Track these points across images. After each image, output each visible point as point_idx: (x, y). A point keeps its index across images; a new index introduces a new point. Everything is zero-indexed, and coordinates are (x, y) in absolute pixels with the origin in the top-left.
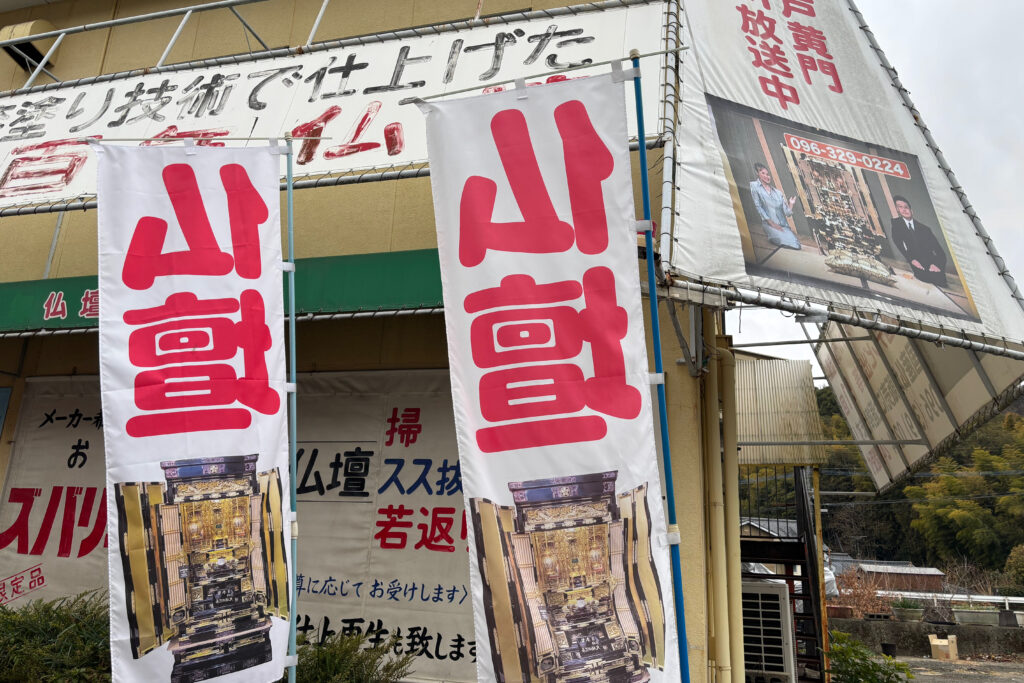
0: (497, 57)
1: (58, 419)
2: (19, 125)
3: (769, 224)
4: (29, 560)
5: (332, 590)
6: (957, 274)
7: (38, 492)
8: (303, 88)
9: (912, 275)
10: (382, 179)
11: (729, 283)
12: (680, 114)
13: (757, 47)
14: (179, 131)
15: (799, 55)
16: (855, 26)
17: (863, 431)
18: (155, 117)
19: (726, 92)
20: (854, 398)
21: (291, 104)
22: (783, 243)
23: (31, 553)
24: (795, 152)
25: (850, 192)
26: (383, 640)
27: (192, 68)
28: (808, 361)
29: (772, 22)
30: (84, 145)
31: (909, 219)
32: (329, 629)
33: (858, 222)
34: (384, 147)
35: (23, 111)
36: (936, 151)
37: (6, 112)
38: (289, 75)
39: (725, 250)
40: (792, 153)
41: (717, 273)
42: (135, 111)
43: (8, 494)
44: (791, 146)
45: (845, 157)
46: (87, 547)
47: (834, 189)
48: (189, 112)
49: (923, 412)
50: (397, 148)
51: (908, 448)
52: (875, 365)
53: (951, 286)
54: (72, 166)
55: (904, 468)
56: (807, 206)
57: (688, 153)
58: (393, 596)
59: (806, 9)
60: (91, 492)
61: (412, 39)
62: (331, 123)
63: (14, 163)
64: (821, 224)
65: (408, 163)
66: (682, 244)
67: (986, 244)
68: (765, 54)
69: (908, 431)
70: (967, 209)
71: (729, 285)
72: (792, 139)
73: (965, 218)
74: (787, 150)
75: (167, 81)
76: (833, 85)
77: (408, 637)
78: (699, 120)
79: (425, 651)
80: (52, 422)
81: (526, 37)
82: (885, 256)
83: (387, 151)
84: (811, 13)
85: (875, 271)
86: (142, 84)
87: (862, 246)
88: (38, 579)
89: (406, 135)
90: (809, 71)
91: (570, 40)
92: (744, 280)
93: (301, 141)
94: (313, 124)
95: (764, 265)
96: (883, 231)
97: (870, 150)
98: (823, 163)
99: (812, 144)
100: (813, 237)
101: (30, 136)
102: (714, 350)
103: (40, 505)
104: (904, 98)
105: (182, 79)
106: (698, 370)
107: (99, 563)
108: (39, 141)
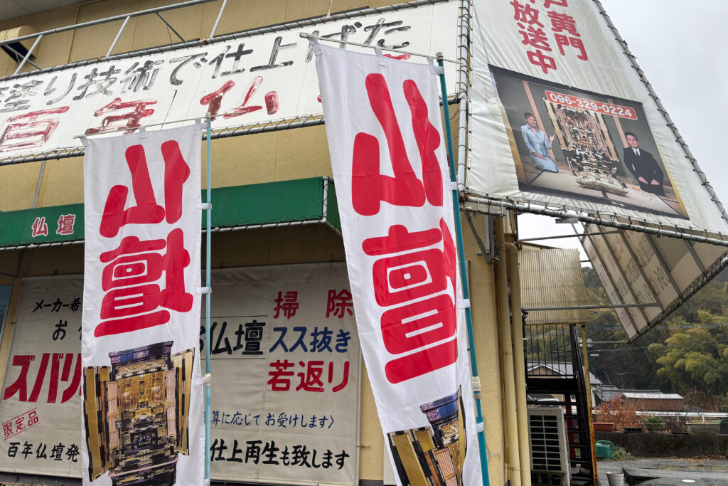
1: (45, 306)
2: (11, 101)
3: (535, 155)
4: (28, 406)
5: (239, 422)
6: (671, 186)
7: (33, 358)
8: (208, 69)
9: (639, 187)
10: (263, 131)
11: (507, 197)
12: (471, 80)
13: (526, 30)
14: (122, 102)
15: (555, 35)
16: (597, 11)
17: (617, 297)
18: (106, 92)
19: (504, 64)
20: (609, 275)
21: (201, 80)
22: (545, 168)
23: (29, 401)
24: (554, 104)
25: (594, 131)
26: (275, 456)
27: (131, 57)
28: (577, 249)
29: (536, 12)
30: (56, 115)
31: (636, 148)
32: (237, 449)
33: (600, 151)
34: (265, 109)
35: (14, 91)
36: (656, 99)
38: (198, 60)
39: (504, 175)
40: (551, 104)
41: (499, 191)
42: (93, 88)
43: (12, 360)
44: (551, 100)
45: (590, 106)
46: (67, 395)
47: (581, 129)
48: (129, 88)
49: (656, 283)
50: (274, 109)
51: (647, 309)
52: (622, 251)
53: (667, 194)
54: (49, 129)
55: (645, 323)
56: (562, 142)
57: (477, 106)
58: (282, 424)
59: (561, 1)
60: (70, 356)
61: (283, 31)
62: (228, 93)
63: (9, 128)
64: (573, 154)
65: (282, 120)
66: (474, 171)
67: (693, 164)
68: (531, 35)
69: (647, 298)
70: (678, 139)
71: (508, 199)
72: (551, 95)
73: (677, 146)
74: (548, 102)
75: (113, 67)
76: (581, 55)
77: (293, 453)
78: (484, 84)
79: (305, 462)
80: (41, 308)
81: (363, 27)
82: (620, 174)
83: (267, 112)
84: (564, 4)
85: (612, 185)
86: (96, 69)
87: (603, 168)
88: (34, 419)
89: (280, 100)
90: (563, 46)
91: (394, 29)
92: (518, 195)
93: (207, 107)
94: (215, 94)
95: (532, 184)
96: (618, 157)
97: (609, 100)
98: (574, 111)
99: (566, 97)
100: (567, 164)
101: (19, 109)
102: (504, 244)
103: (35, 366)
104: (632, 62)
105: (124, 65)
106: (491, 259)
107: (77, 406)
108: (25, 112)
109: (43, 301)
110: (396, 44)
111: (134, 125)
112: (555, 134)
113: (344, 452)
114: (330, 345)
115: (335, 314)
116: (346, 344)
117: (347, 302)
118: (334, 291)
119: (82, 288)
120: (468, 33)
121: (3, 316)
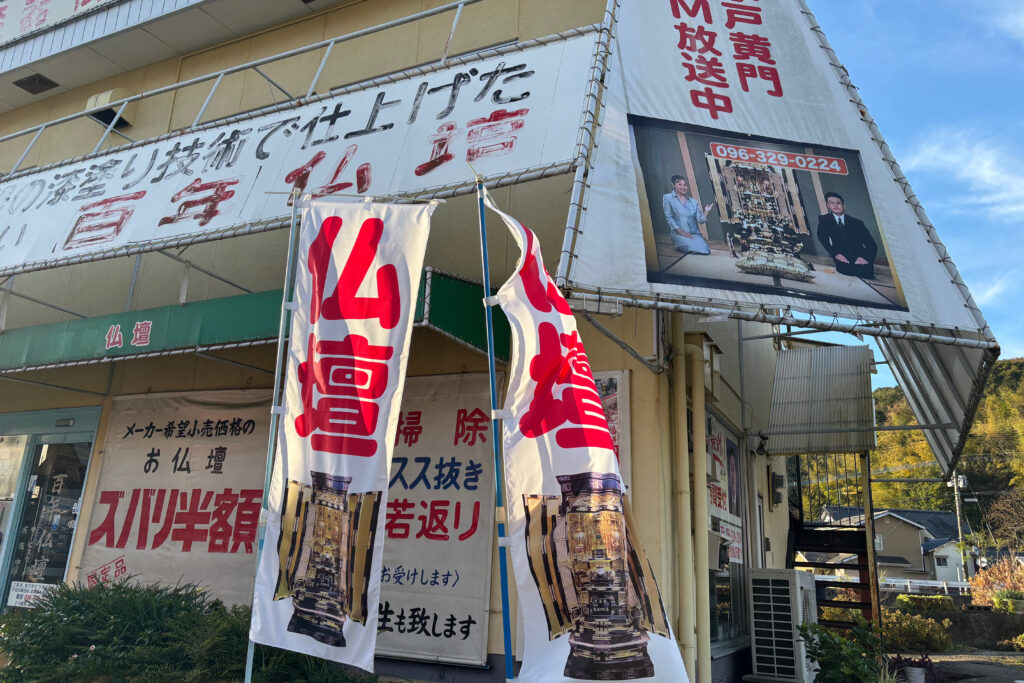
0: (454, 97)
1: (137, 431)
2: (84, 187)
3: (678, 233)
4: (115, 552)
6: (888, 265)
7: (122, 494)
8: (299, 136)
9: (834, 269)
11: (627, 291)
12: (597, 139)
13: (693, 62)
14: (204, 181)
15: (738, 64)
16: (805, 28)
18: (186, 172)
19: (652, 111)
20: (907, 383)
21: (290, 152)
22: (691, 250)
23: (117, 547)
24: (720, 160)
25: (776, 194)
26: (389, 620)
27: (217, 126)
28: (867, 347)
29: (713, 36)
30: (132, 202)
31: (841, 214)
33: (781, 222)
34: (355, 186)
35: (90, 174)
36: (882, 145)
37: (79, 175)
38: (289, 126)
39: (627, 261)
40: (717, 161)
41: (617, 283)
42: (173, 167)
43: (99, 496)
44: (716, 155)
45: (776, 159)
46: (159, 540)
47: (758, 192)
48: (212, 166)
50: (365, 186)
51: (949, 433)
54: (122, 219)
55: (950, 452)
56: (724, 212)
58: (398, 581)
59: (752, 18)
60: (162, 492)
61: (387, 85)
62: (317, 167)
63: (81, 219)
64: (738, 228)
66: (583, 259)
67: (928, 232)
68: (699, 68)
69: (945, 416)
70: (910, 199)
71: (628, 294)
72: (718, 148)
73: (906, 209)
74: (711, 159)
75: (198, 139)
76: (774, 90)
77: (410, 617)
78: (618, 141)
79: (423, 629)
80: (132, 433)
81: (479, 75)
82: (808, 252)
83: (356, 189)
84: (758, 21)
85: (791, 268)
86: (179, 144)
87: (781, 245)
88: (121, 569)
89: (373, 175)
90: (748, 79)
91: (515, 76)
92: (643, 288)
93: (292, 185)
94: (303, 169)
95: (668, 272)
96: (808, 228)
97: (806, 150)
98: (749, 168)
99: (740, 150)
100: (726, 242)
101: (94, 195)
102: (682, 347)
103: (124, 504)
104: (852, 94)
105: (209, 136)
106: (659, 367)
107: (168, 554)
108: (100, 199)
109: (134, 425)
110: (514, 96)
111: (211, 213)
112: (714, 201)
113: (470, 617)
114: (457, 480)
115: (465, 441)
116: (476, 480)
117: (480, 424)
118: (465, 411)
119: (177, 409)
120: (603, 76)
121: (90, 444)
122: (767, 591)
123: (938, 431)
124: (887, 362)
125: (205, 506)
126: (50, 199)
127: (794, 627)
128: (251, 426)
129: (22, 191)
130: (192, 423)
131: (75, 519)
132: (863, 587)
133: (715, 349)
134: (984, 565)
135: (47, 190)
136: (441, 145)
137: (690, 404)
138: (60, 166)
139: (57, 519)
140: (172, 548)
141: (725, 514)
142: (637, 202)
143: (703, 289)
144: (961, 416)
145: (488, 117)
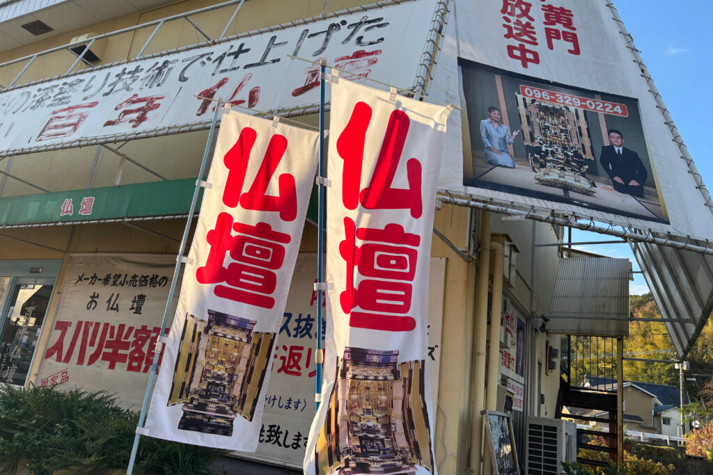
0: (327, 40)
1: (85, 279)
2: (58, 97)
3: (490, 150)
4: (62, 366)
6: (654, 186)
7: (70, 324)
8: (211, 66)
9: (612, 187)
11: (447, 191)
12: (433, 73)
13: (511, 24)
14: (140, 96)
15: (546, 29)
16: (602, 4)
18: (128, 89)
20: (657, 287)
21: (203, 77)
22: (499, 163)
23: (64, 362)
24: (527, 98)
25: (569, 127)
27: (153, 57)
28: (628, 259)
29: (529, 6)
30: (88, 109)
31: (620, 146)
33: (572, 148)
34: (247, 104)
35: (62, 88)
36: (656, 95)
37: (54, 89)
38: (204, 59)
40: (524, 99)
42: (120, 85)
43: (55, 325)
44: (524, 94)
45: (571, 102)
46: (92, 360)
47: (555, 125)
48: (146, 85)
50: (255, 103)
51: (687, 326)
54: (79, 121)
55: (687, 341)
56: (527, 137)
60: (98, 324)
61: (279, 31)
62: (221, 88)
63: (51, 120)
64: (538, 150)
67: (689, 165)
68: (516, 29)
70: (676, 139)
71: (447, 193)
72: (526, 90)
73: (674, 146)
74: (520, 97)
75: (139, 66)
76: (573, 49)
77: (268, 431)
78: (449, 76)
79: (277, 441)
80: (81, 281)
81: (347, 25)
82: (592, 173)
85: (578, 184)
86: (125, 69)
87: (571, 166)
88: (66, 378)
89: (261, 96)
90: (554, 41)
91: (374, 26)
92: (459, 189)
93: (201, 101)
94: (211, 89)
95: (480, 179)
96: (593, 155)
97: (596, 96)
98: (550, 106)
99: (543, 93)
100: (528, 159)
101: (63, 103)
102: (488, 243)
103: (70, 331)
104: (635, 56)
105: (147, 65)
106: (469, 257)
107: (98, 370)
108: (65, 106)
109: (83, 275)
110: (372, 40)
111: (142, 119)
114: (310, 332)
119: (114, 265)
120: (441, 28)
121: (52, 286)
122: (540, 434)
123: (678, 325)
124: (642, 272)
125: (127, 337)
126: (32, 105)
127: (558, 462)
128: (165, 281)
129: (14, 99)
130: (123, 276)
131: (36, 340)
132: (612, 436)
133: (514, 248)
134: (697, 426)
135: (31, 99)
136: (314, 75)
137: (491, 287)
138: (42, 82)
139: (25, 339)
140: (102, 366)
141: (511, 374)
142: (460, 123)
143: (507, 194)
144: (698, 313)
145: (351, 56)
